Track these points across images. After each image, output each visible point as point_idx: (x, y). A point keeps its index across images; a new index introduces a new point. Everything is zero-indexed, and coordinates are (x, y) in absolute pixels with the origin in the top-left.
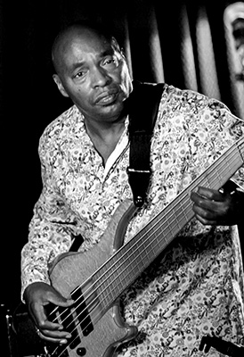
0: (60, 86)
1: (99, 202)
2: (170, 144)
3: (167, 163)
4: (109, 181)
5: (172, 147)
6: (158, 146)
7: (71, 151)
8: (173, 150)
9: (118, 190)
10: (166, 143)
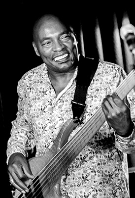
0: (36, 49)
1: (49, 119)
2: (99, 91)
3: (95, 101)
4: (57, 107)
5: (101, 93)
6: (91, 91)
7: (38, 88)
8: (101, 94)
9: (61, 113)
10: (97, 90)
